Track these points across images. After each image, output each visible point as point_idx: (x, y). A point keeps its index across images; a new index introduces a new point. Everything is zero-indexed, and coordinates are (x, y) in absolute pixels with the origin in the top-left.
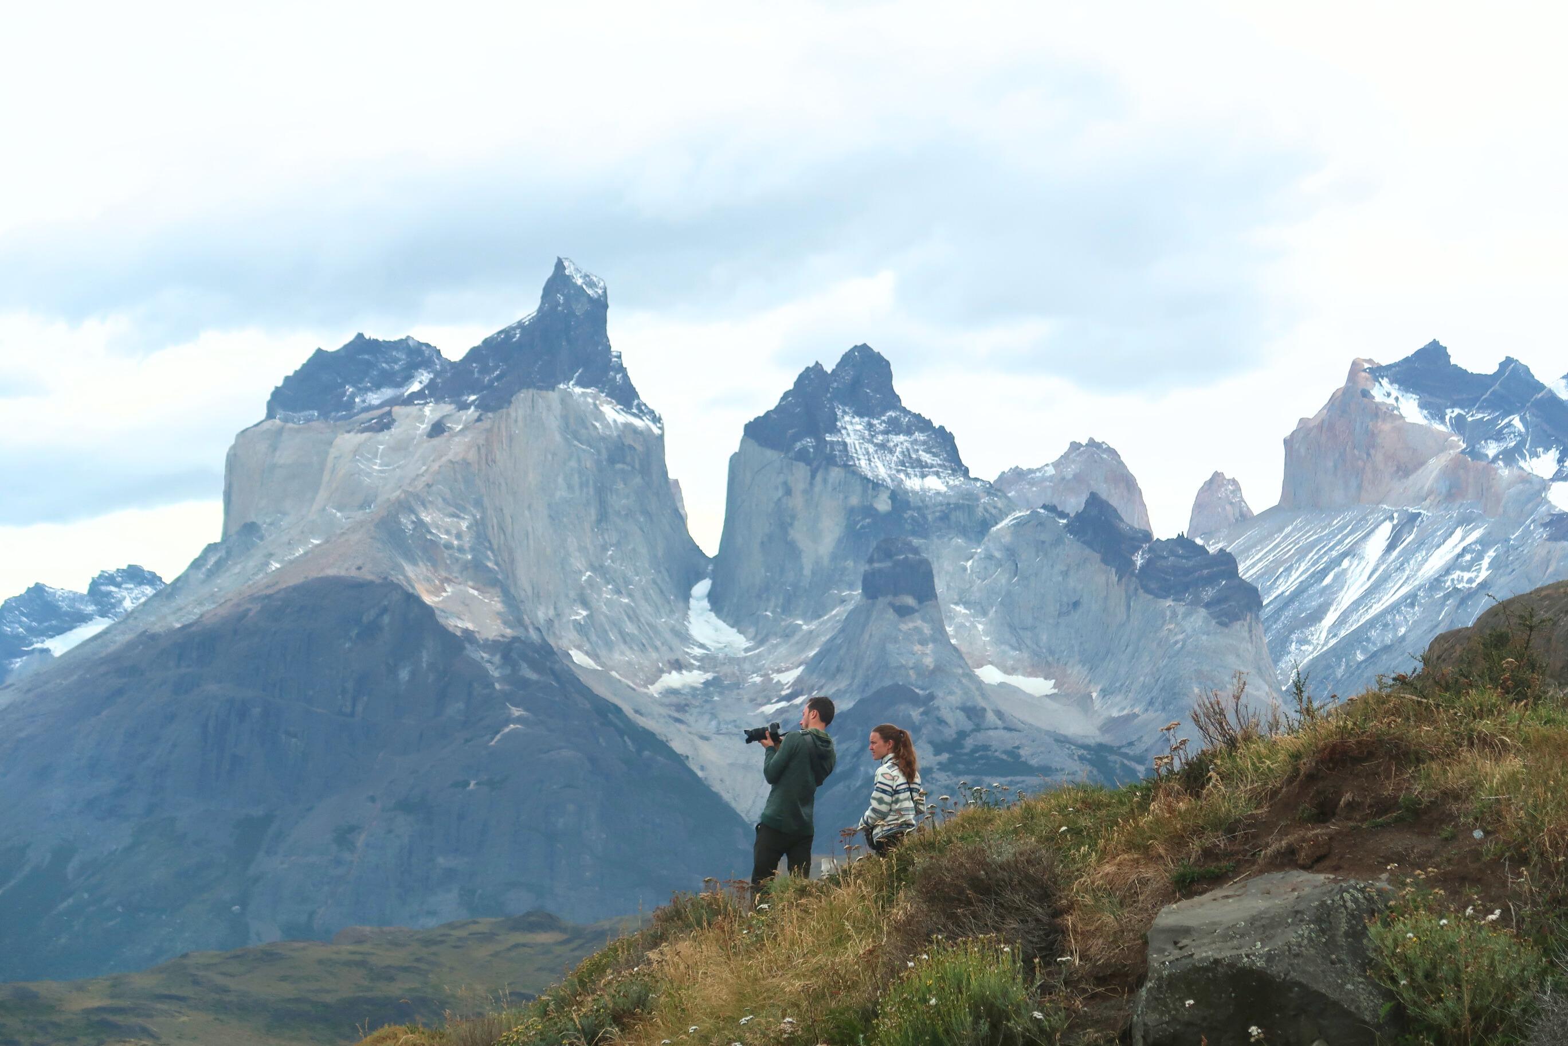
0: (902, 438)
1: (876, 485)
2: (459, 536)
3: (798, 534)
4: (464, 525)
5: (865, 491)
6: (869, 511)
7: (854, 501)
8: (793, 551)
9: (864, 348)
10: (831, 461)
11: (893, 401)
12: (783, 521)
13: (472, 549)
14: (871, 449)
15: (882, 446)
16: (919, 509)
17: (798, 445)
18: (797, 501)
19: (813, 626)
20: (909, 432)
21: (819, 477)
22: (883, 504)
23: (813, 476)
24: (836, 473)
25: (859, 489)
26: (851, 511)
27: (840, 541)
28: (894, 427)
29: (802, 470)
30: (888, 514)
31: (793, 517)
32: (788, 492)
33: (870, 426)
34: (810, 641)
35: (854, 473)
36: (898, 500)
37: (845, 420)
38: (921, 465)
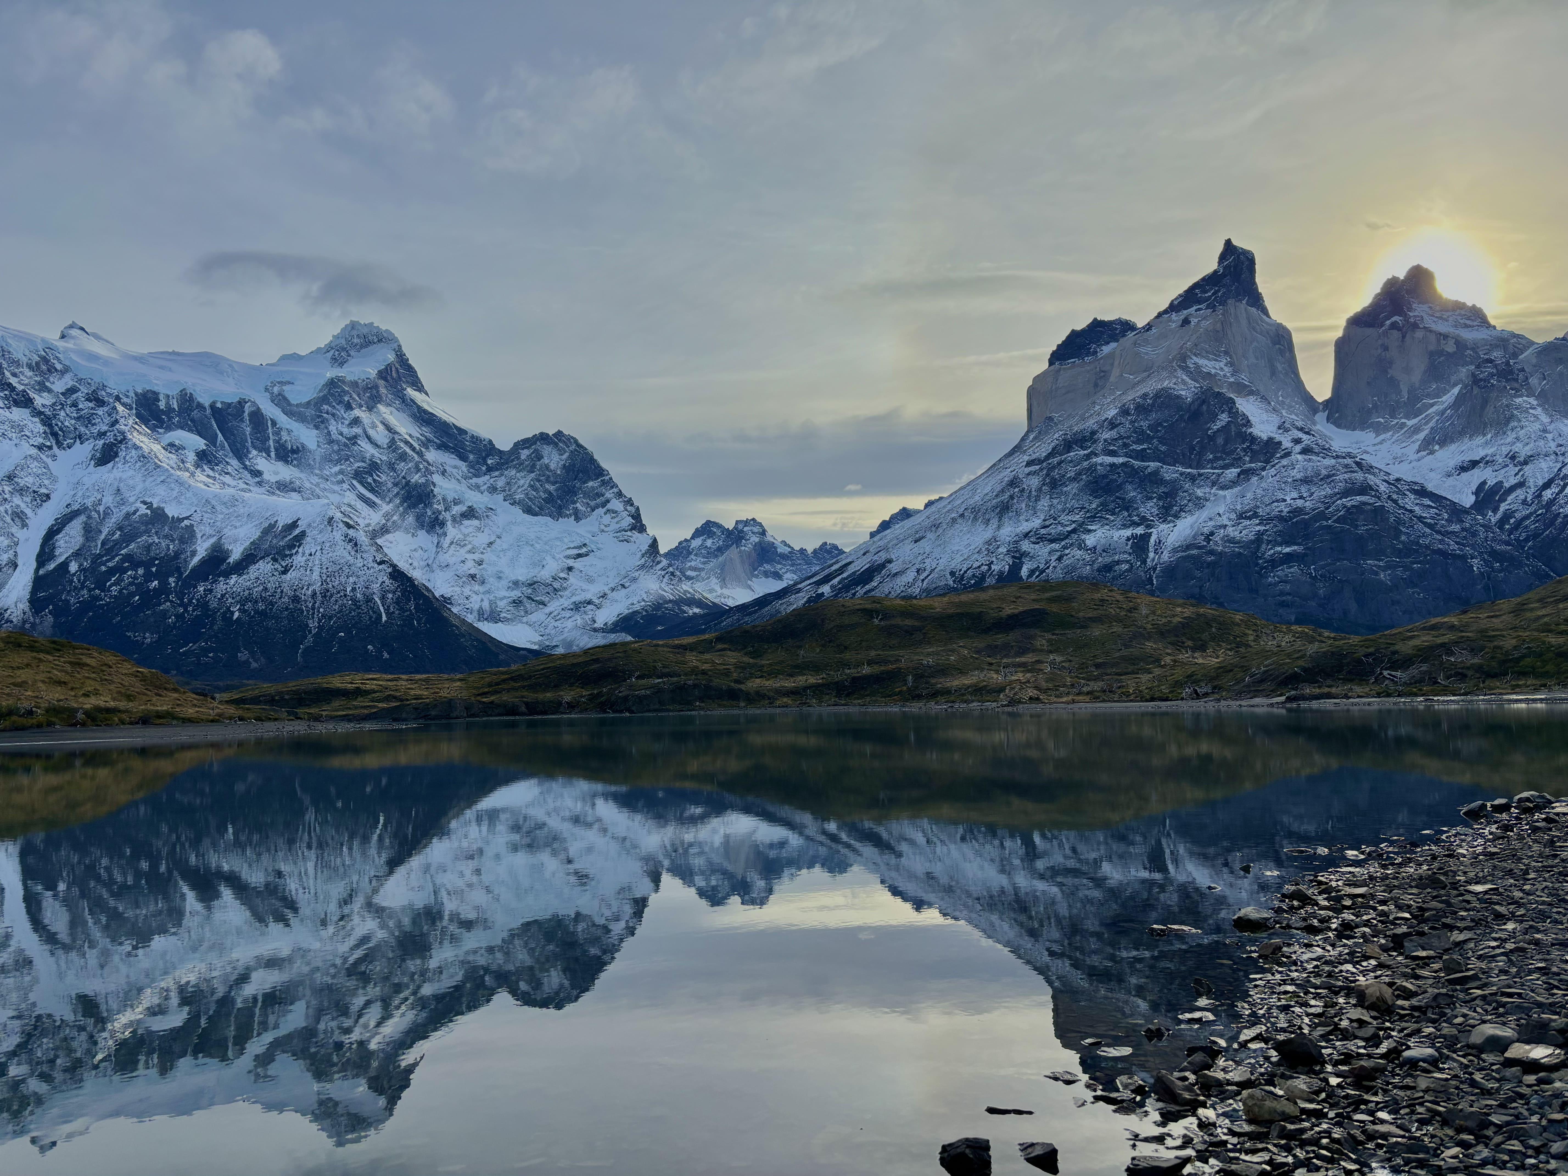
1: (1446, 337)
2: (1222, 369)
3: (1396, 372)
4: (1222, 364)
5: (1439, 341)
6: (1441, 353)
7: (1432, 348)
8: (1393, 383)
9: (1417, 268)
10: (1415, 326)
11: (1436, 295)
12: (1383, 365)
13: (1232, 375)
15: (1441, 318)
16: (1473, 349)
17: (1388, 322)
18: (1394, 353)
19: (1415, 421)
21: (1408, 335)
22: (1450, 348)
23: (1404, 337)
24: (1419, 334)
25: (1434, 341)
26: (1431, 354)
27: (1425, 372)
29: (1395, 334)
30: (1455, 353)
31: (1391, 363)
32: (1386, 348)
34: (1416, 430)
35: (1431, 331)
36: (1460, 344)
37: (1414, 306)
38: (1467, 326)
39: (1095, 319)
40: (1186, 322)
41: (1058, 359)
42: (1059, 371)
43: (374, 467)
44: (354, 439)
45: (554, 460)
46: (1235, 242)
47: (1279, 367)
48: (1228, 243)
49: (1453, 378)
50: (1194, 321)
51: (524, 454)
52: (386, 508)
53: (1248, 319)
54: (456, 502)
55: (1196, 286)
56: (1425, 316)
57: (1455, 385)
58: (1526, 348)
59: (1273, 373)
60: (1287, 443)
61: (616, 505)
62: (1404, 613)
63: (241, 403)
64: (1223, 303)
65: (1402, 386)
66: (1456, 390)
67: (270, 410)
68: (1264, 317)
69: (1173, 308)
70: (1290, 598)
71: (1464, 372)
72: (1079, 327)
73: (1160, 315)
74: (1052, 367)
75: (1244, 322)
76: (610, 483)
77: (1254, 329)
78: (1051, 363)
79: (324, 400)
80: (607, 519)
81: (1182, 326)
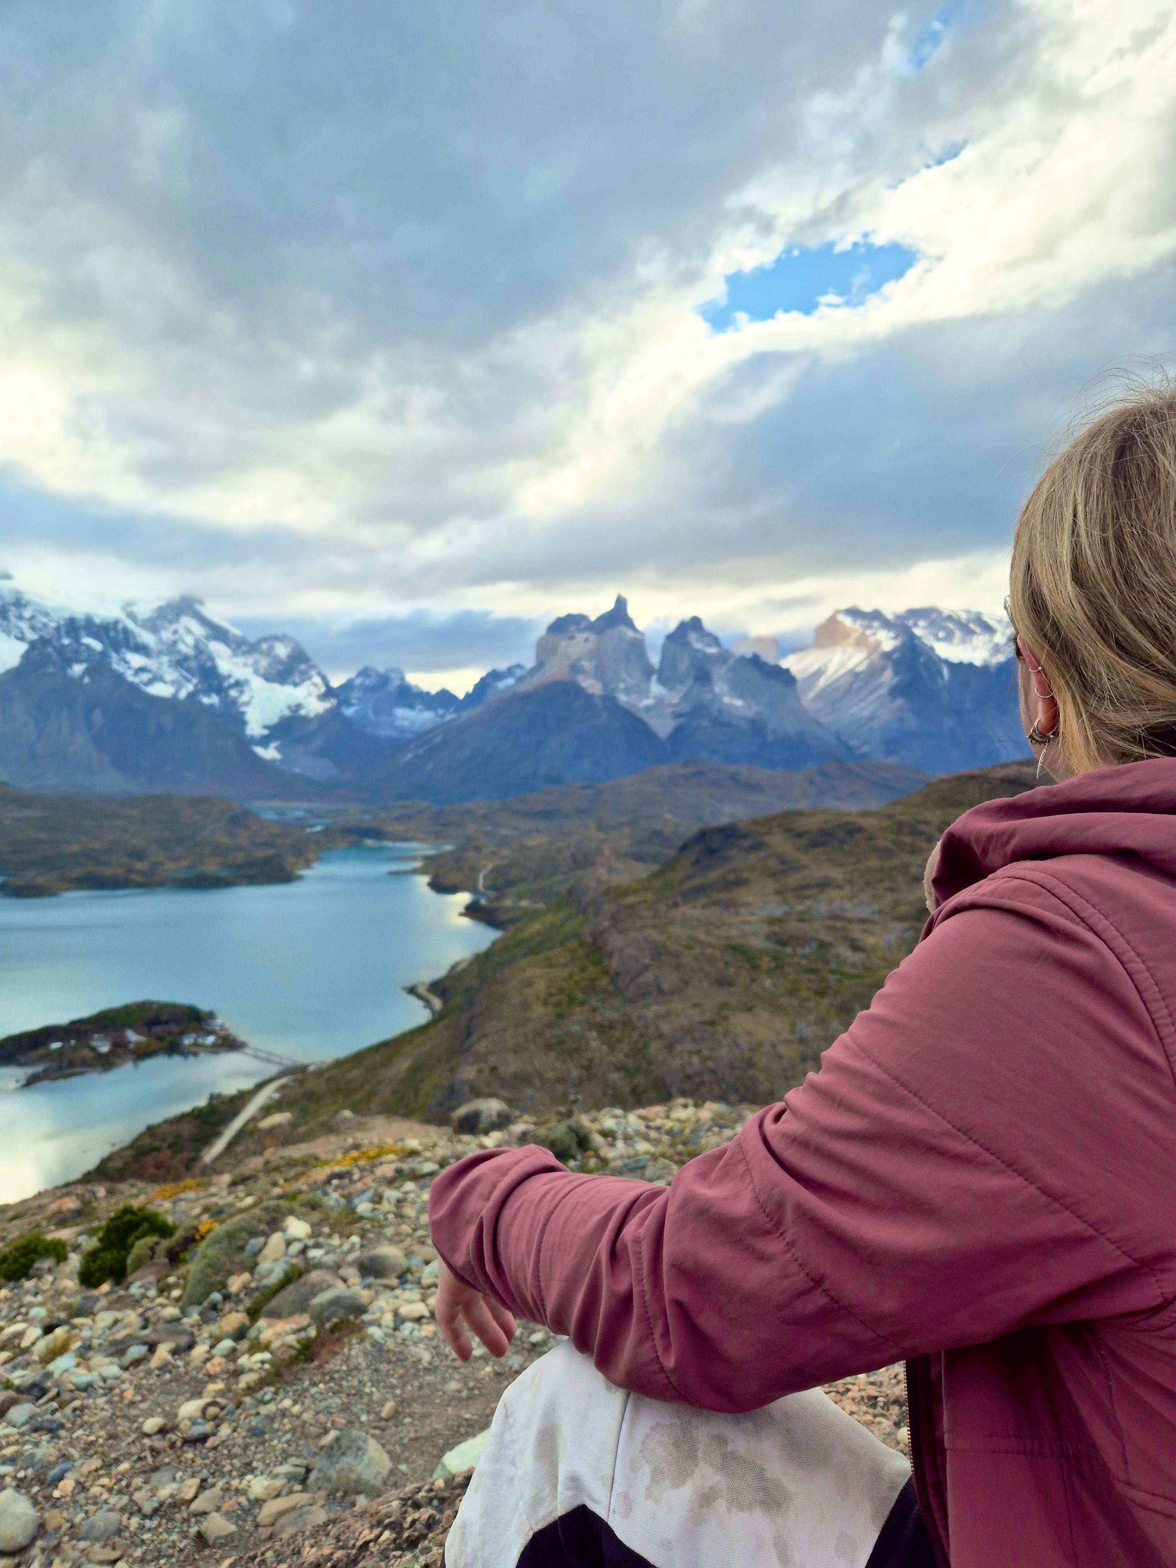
0: (705, 638)
1: (698, 651)
3: (679, 664)
5: (695, 653)
6: (696, 658)
7: (692, 655)
9: (696, 616)
10: (687, 645)
11: (703, 629)
12: (675, 660)
15: (699, 641)
16: (709, 657)
17: (679, 641)
18: (679, 655)
19: (682, 687)
23: (683, 649)
24: (688, 648)
26: (692, 658)
27: (688, 665)
28: (703, 636)
29: (680, 648)
30: (701, 658)
32: (676, 653)
33: (697, 636)
36: (705, 653)
38: (708, 646)
43: (186, 658)
44: (175, 643)
45: (282, 651)
48: (618, 597)
51: (264, 646)
52: (195, 681)
53: (619, 634)
54: (229, 676)
55: (603, 616)
58: (731, 658)
61: (317, 679)
63: (116, 623)
65: (677, 674)
67: (130, 625)
72: (562, 616)
74: (547, 635)
75: (616, 637)
76: (313, 667)
78: (546, 633)
79: (158, 618)
80: (312, 688)
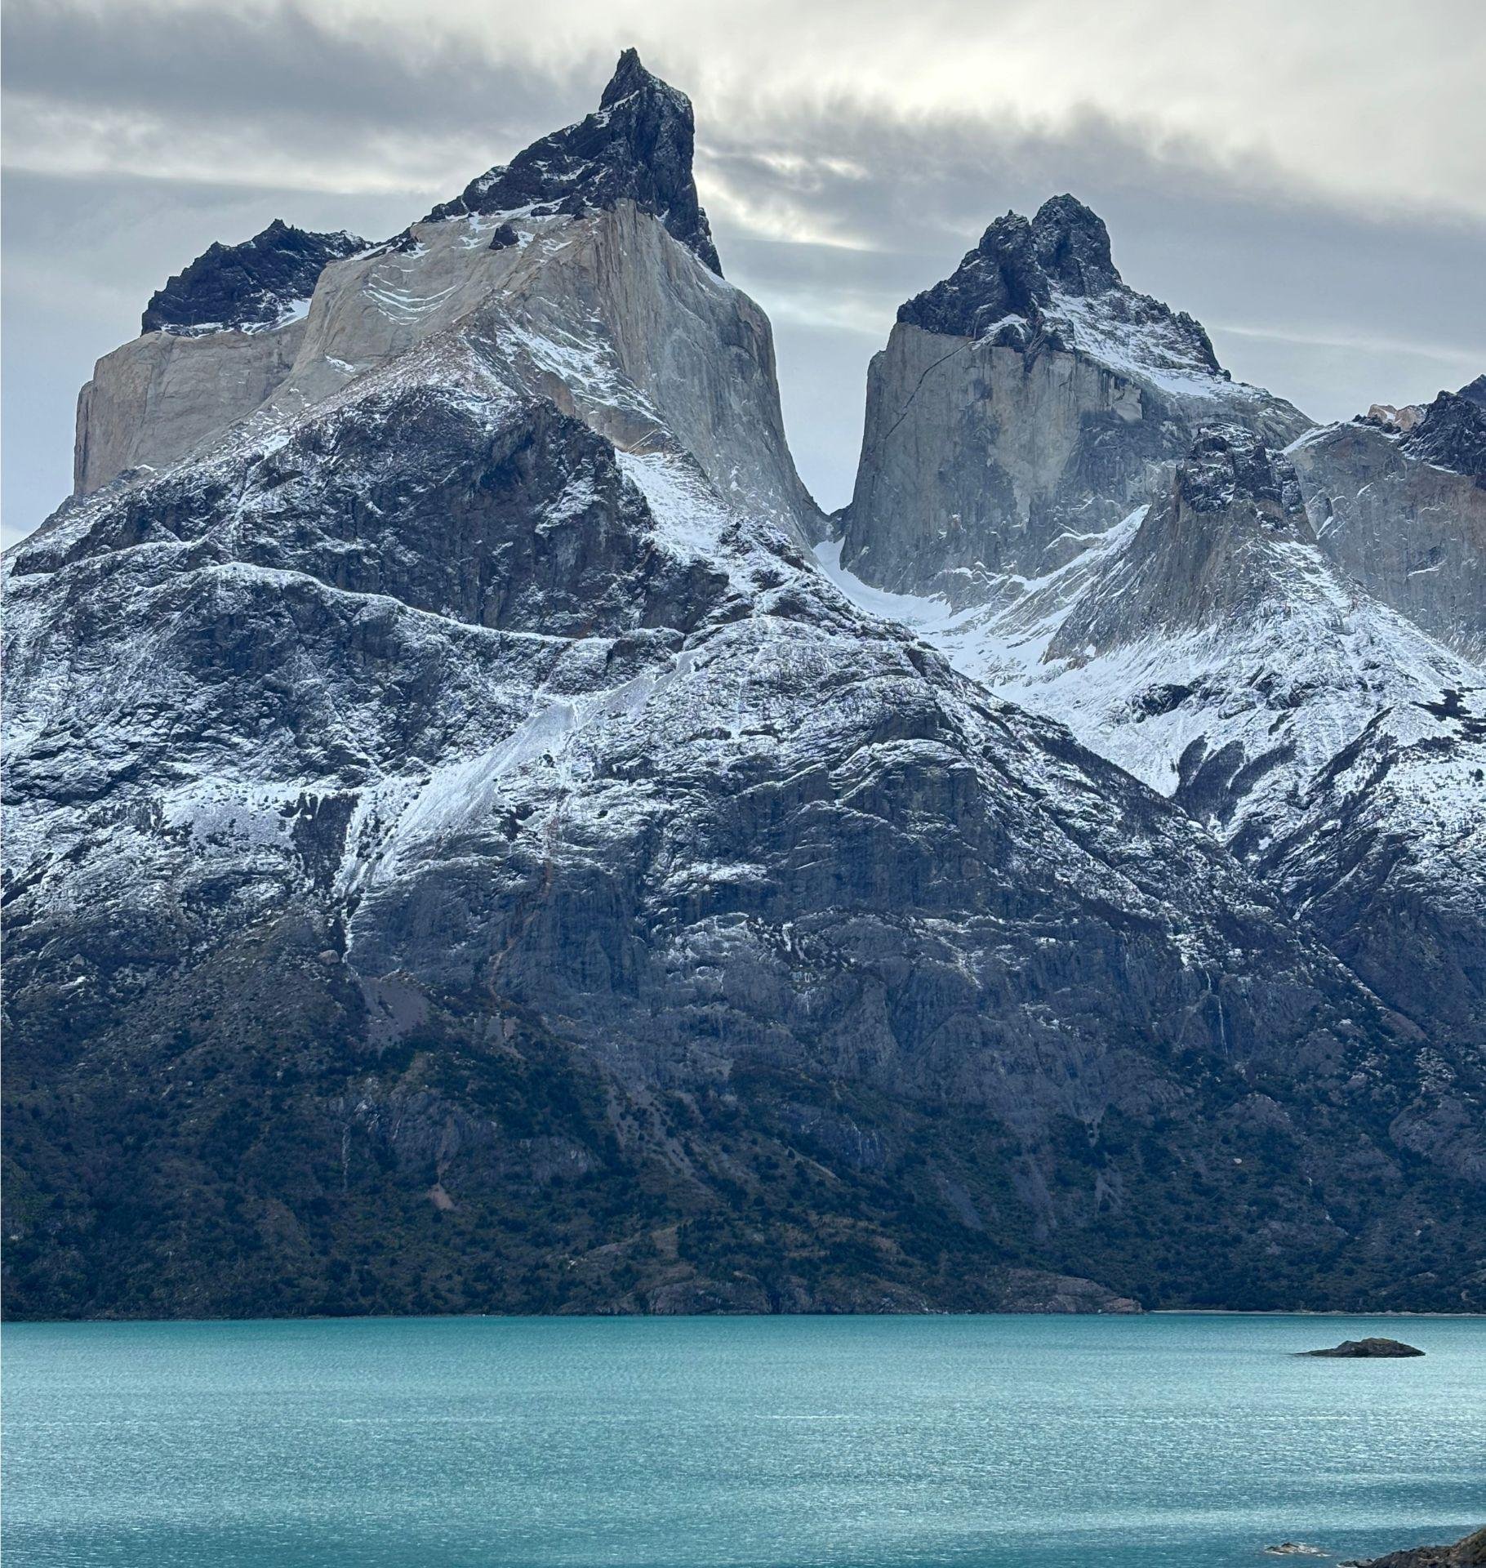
0: (1130, 328)
1: (1121, 380)
2: (587, 370)
3: (1005, 454)
4: (589, 359)
5: (1104, 388)
6: (1107, 420)
7: (1089, 404)
8: (999, 481)
9: (1068, 201)
10: (1053, 344)
11: (1111, 279)
13: (614, 390)
14: (1100, 337)
15: (1110, 335)
17: (994, 328)
18: (1003, 406)
19: (1042, 582)
20: (1139, 321)
21: (1038, 366)
22: (1129, 411)
23: (1028, 368)
24: (1062, 365)
25: (1095, 388)
26: (1087, 419)
27: (1071, 463)
28: (1119, 312)
29: (1009, 359)
30: (1138, 424)
31: (995, 430)
32: (986, 393)
33: (1090, 307)
34: (1045, 604)
35: (1089, 362)
36: (1150, 401)
37: (1055, 296)
38: (1164, 363)
39: (278, 224)
40: (505, 237)
41: (169, 317)
42: (169, 347)
46: (645, 62)
47: (736, 404)
48: (629, 60)
49: (1133, 486)
50: (525, 238)
53: (667, 263)
55: (539, 150)
56: (1077, 326)
57: (1135, 503)
58: (1292, 433)
59: (719, 419)
60: (740, 583)
62: (1012, 1069)
64: (605, 201)
65: (1017, 493)
66: (1137, 516)
68: (708, 271)
69: (473, 200)
70: (720, 1008)
71: (1157, 472)
72: (231, 242)
73: (438, 214)
74: (151, 336)
75: (656, 270)
77: (679, 293)
78: (149, 325)
81: (494, 246)
